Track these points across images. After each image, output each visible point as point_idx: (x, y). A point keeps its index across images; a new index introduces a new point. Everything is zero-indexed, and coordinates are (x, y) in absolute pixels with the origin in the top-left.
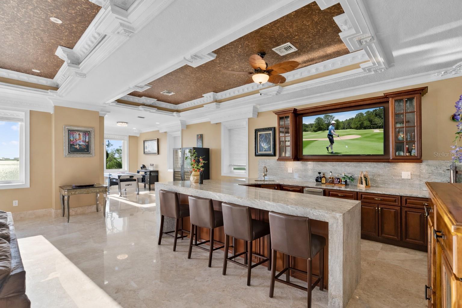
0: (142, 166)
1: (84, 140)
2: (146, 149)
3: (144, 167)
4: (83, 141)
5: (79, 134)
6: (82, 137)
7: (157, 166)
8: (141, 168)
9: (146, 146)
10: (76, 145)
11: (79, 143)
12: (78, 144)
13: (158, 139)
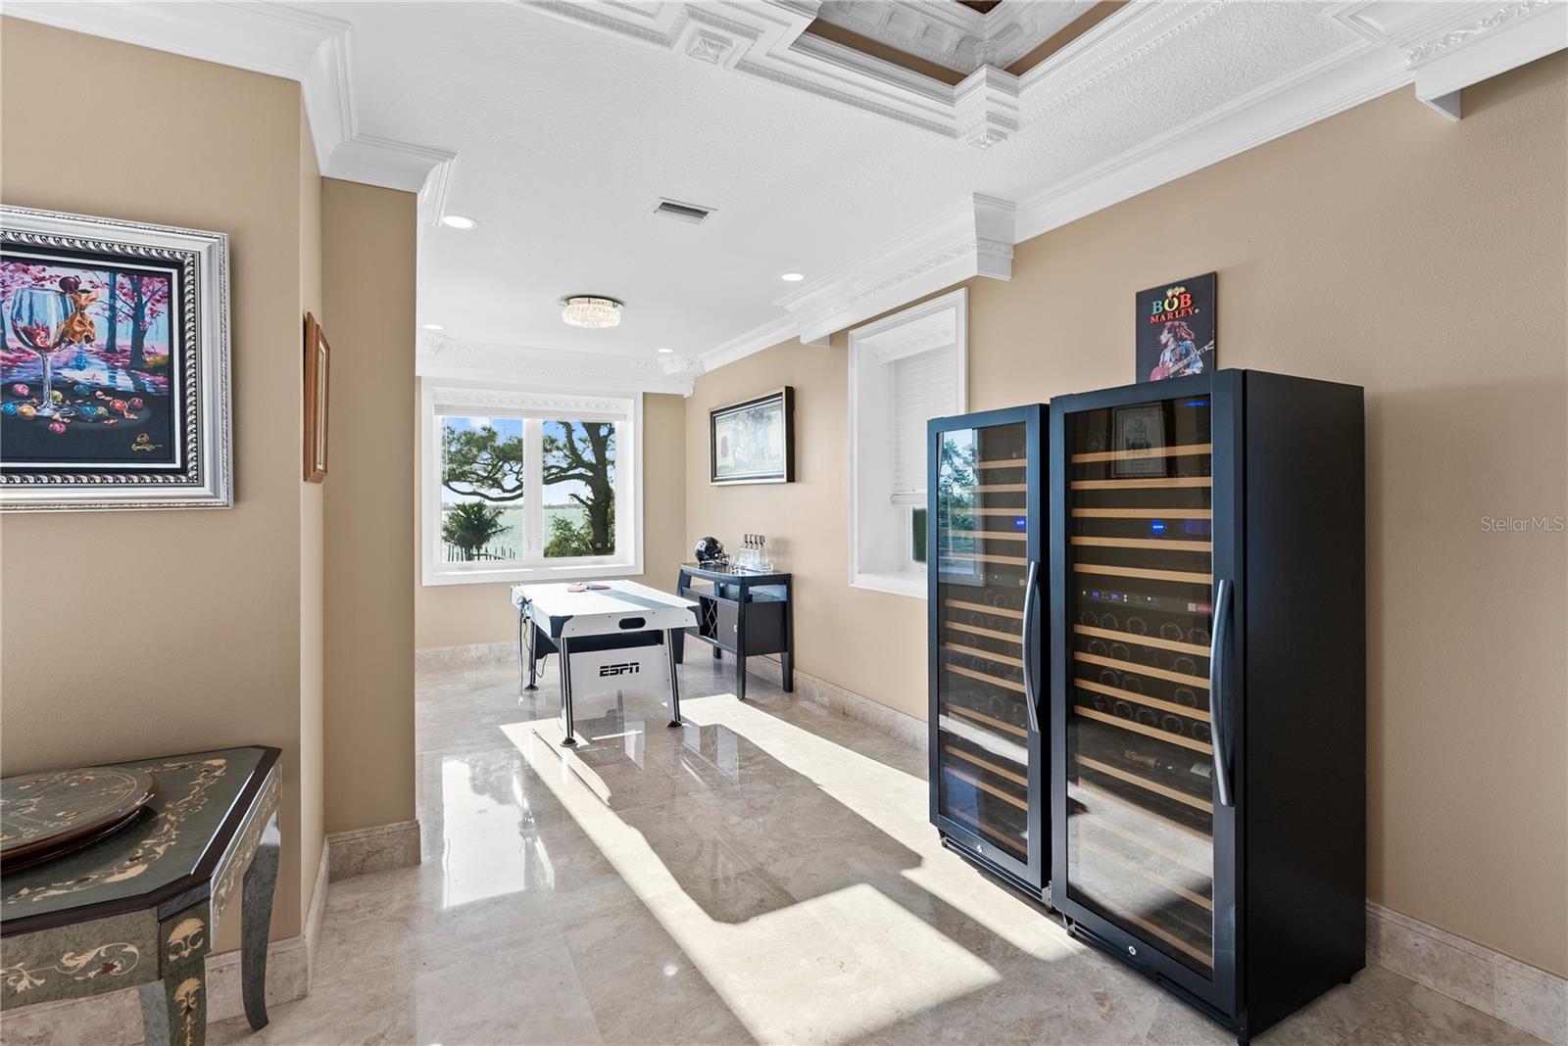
0: (701, 545)
1: (124, 341)
2: (724, 455)
3: (711, 551)
4: (110, 353)
5: (68, 286)
6: (96, 313)
7: (782, 547)
8: (700, 555)
9: (725, 439)
10: (36, 388)
11: (69, 374)
12: (57, 384)
13: (790, 393)
